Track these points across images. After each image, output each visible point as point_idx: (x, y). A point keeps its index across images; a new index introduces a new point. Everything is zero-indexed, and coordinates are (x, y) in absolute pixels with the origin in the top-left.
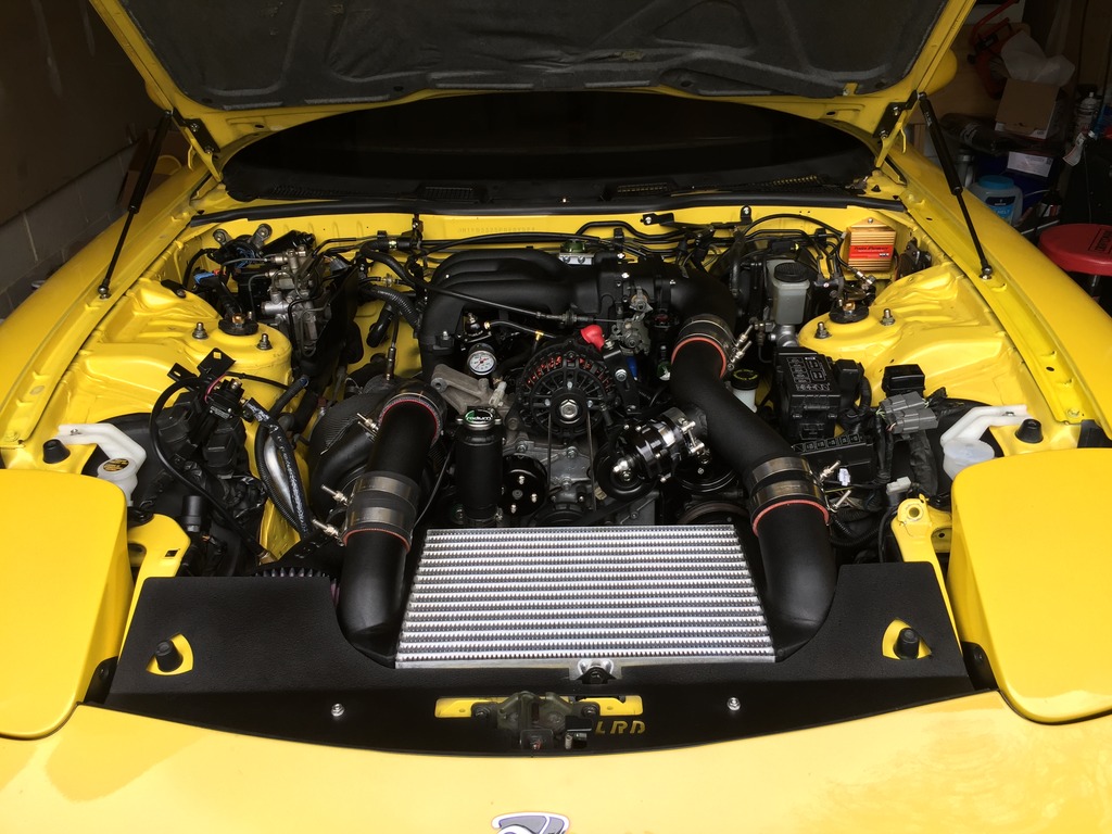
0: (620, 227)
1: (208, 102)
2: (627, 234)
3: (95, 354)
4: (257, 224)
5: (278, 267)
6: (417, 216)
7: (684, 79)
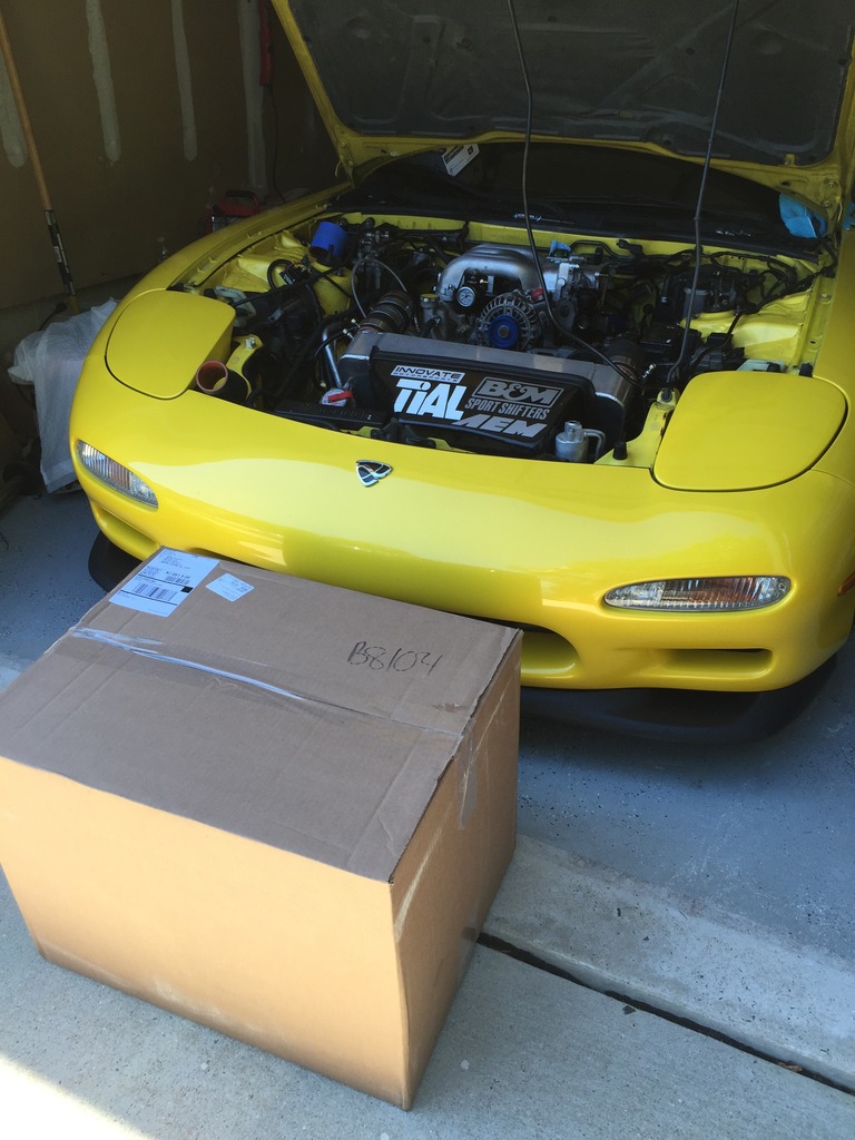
0: (603, 246)
1: (353, 126)
2: (605, 253)
3: (247, 258)
4: (366, 216)
5: (367, 239)
6: (467, 223)
7: (665, 138)
